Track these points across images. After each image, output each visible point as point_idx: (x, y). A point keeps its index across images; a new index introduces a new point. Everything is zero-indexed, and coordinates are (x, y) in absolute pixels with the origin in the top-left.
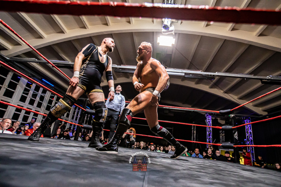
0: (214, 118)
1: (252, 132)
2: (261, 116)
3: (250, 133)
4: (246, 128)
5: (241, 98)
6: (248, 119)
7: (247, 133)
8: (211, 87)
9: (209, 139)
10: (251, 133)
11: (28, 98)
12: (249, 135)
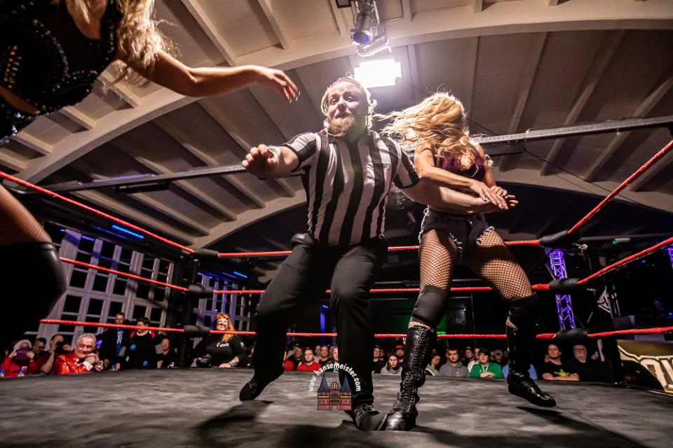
0: (572, 255)
5: (641, 189)
8: (547, 172)
9: (565, 314)
11: (88, 275)
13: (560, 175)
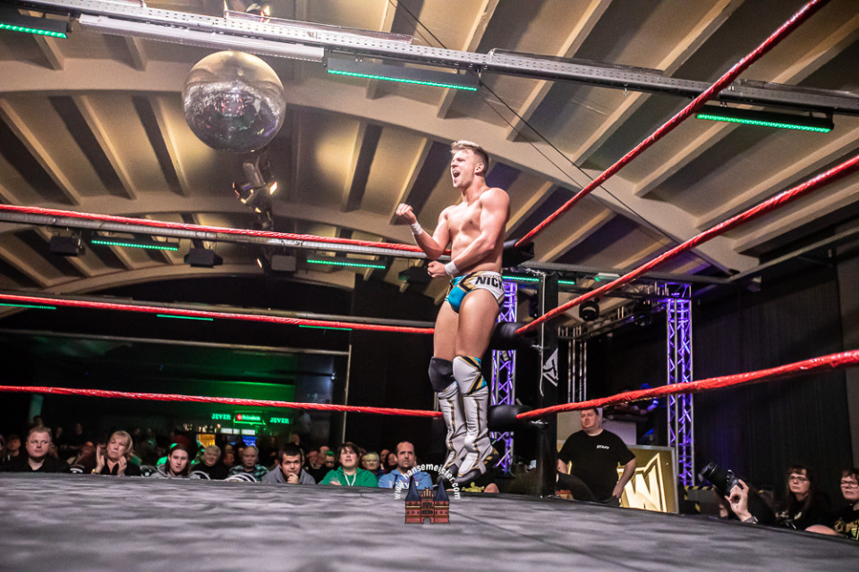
0: (532, 292)
1: (690, 352)
2: (732, 278)
3: (683, 359)
4: (669, 336)
5: (650, 194)
6: (681, 292)
7: (672, 357)
8: (520, 136)
9: (503, 393)
10: (687, 356)
12: (680, 366)
13: (538, 145)
